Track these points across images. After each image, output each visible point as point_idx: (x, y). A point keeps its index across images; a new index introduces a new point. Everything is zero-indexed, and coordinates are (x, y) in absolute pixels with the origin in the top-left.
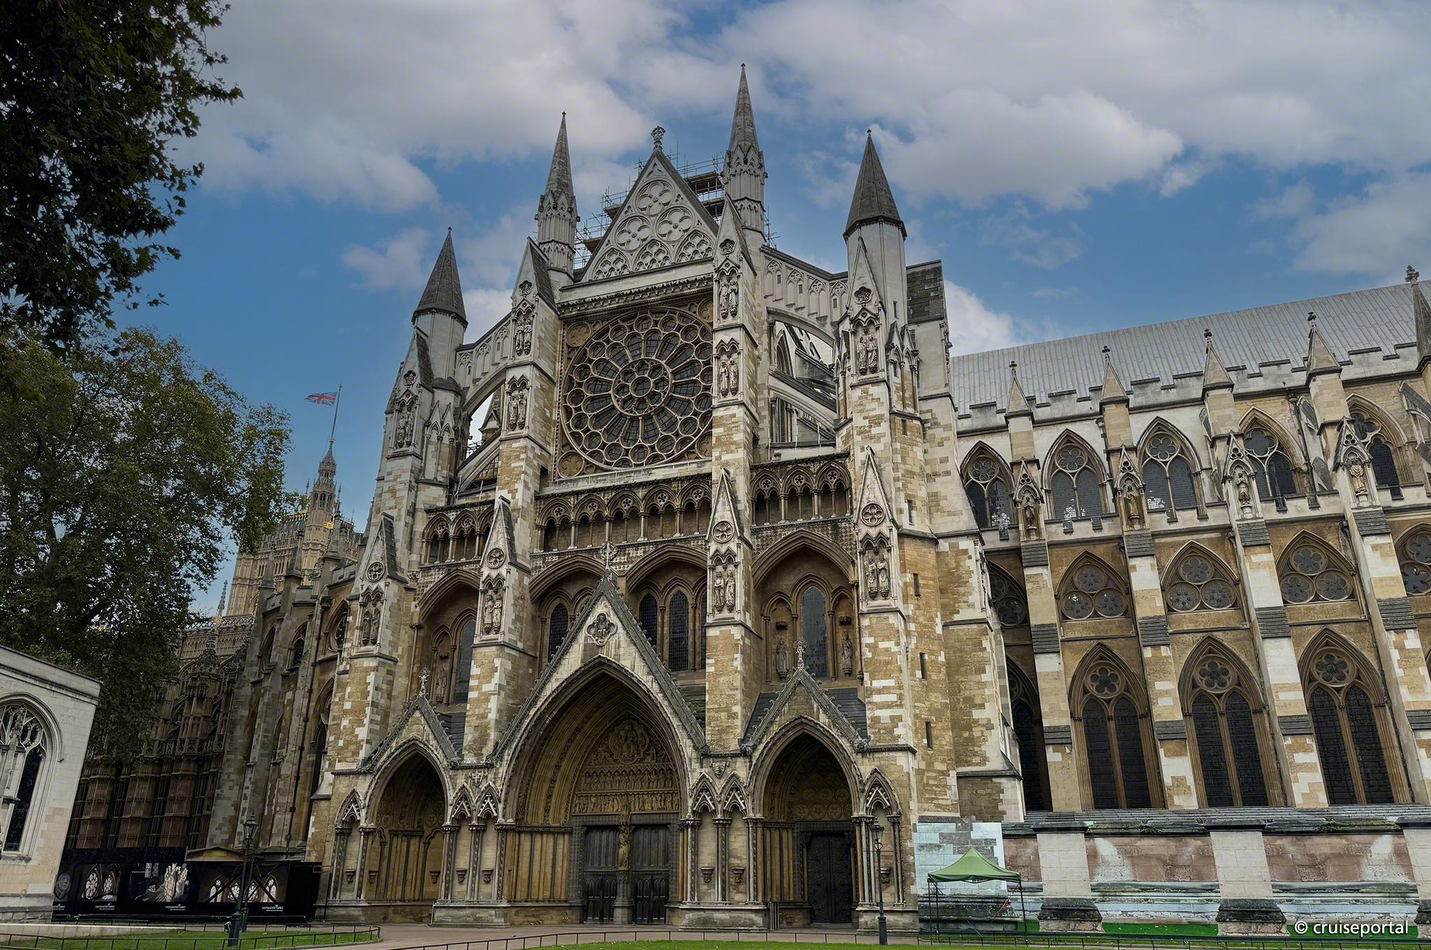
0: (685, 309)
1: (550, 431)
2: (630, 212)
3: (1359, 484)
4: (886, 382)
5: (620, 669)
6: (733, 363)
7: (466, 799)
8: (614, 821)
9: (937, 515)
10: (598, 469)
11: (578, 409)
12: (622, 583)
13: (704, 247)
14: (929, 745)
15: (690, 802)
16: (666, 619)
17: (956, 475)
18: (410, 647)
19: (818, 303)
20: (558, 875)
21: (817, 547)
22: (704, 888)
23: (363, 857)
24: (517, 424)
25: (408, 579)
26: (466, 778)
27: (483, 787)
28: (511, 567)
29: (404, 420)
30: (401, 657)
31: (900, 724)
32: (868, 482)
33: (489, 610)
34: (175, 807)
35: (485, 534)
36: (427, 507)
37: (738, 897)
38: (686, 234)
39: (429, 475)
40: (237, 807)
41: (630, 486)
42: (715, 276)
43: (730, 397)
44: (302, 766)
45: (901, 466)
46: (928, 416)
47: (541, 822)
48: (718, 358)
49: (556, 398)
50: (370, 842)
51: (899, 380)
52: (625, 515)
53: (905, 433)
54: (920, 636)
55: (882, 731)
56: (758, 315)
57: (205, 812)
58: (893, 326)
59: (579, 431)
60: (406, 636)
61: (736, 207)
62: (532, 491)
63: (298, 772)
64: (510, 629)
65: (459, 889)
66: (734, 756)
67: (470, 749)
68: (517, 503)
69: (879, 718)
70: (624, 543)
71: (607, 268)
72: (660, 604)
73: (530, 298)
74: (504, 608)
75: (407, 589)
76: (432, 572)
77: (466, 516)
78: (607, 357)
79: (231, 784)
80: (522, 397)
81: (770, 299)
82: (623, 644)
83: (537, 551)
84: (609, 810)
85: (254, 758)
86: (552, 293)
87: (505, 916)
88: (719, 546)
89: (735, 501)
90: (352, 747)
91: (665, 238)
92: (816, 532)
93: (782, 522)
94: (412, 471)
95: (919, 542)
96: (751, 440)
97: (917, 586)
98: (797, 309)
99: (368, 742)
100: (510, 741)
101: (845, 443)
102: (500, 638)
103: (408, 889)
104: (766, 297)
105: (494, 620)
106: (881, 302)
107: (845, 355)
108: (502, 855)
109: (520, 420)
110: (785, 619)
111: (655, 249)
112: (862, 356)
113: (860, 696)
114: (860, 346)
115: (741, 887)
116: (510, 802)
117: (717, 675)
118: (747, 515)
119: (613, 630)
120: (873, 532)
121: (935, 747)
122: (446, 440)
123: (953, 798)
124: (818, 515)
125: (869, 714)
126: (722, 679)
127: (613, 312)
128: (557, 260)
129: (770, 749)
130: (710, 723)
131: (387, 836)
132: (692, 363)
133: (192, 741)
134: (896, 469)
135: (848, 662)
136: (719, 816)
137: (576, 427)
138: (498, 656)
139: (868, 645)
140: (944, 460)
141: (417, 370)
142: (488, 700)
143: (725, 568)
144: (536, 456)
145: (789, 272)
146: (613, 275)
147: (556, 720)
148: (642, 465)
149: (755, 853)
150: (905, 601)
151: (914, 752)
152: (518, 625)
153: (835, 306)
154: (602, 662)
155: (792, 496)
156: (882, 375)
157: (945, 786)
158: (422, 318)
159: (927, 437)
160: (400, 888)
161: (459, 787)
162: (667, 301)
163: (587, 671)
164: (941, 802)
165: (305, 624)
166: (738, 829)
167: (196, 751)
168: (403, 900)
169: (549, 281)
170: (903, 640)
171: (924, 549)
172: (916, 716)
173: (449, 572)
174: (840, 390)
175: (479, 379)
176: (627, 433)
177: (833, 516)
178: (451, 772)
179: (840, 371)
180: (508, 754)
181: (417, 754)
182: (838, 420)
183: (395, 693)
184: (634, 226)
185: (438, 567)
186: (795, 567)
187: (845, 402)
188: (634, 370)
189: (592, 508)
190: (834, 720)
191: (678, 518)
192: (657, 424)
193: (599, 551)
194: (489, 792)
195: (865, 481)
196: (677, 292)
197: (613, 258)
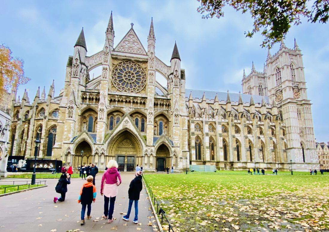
0: (139, 63)
1: (109, 81)
2: (126, 39)
5: (130, 130)
6: (152, 77)
7: (97, 150)
8: (124, 155)
9: (182, 112)
10: (120, 91)
11: (115, 78)
13: (141, 52)
15: (144, 153)
18: (78, 119)
19: (165, 70)
21: (164, 114)
23: (72, 160)
25: (78, 105)
26: (97, 146)
27: (102, 148)
28: (105, 107)
29: (75, 70)
30: (77, 121)
33: (101, 115)
35: (96, 99)
36: (81, 90)
38: (138, 48)
39: (81, 84)
41: (129, 96)
42: (149, 59)
43: (151, 84)
46: (182, 96)
47: (110, 155)
49: (111, 74)
50: (73, 157)
52: (128, 101)
55: (176, 144)
59: (116, 82)
62: (107, 92)
64: (105, 119)
66: (152, 146)
67: (98, 141)
68: (105, 94)
69: (175, 142)
71: (120, 49)
73: (108, 51)
75: (77, 107)
76: (83, 105)
77: (91, 94)
78: (122, 68)
80: (106, 72)
82: (131, 125)
83: (109, 105)
84: (123, 153)
88: (150, 111)
89: (152, 103)
91: (133, 47)
92: (164, 112)
93: (159, 109)
94: (77, 82)
97: (180, 123)
98: (161, 70)
99: (72, 137)
100: (107, 140)
101: (170, 97)
102: (104, 121)
104: (156, 66)
105: (102, 117)
106: (179, 74)
108: (106, 161)
111: (131, 49)
112: (176, 82)
113: (170, 139)
115: (152, 166)
116: (107, 151)
118: (153, 106)
119: (128, 122)
120: (177, 114)
121: (180, 147)
122: (85, 76)
124: (165, 109)
126: (150, 134)
127: (124, 59)
128: (111, 44)
129: (158, 146)
130: (147, 141)
132: (139, 75)
136: (149, 155)
139: (175, 131)
141: (78, 59)
142: (101, 132)
143: (151, 115)
144: (108, 85)
145: (160, 63)
146: (121, 51)
148: (130, 92)
149: (154, 161)
153: (168, 72)
154: (126, 128)
155: (160, 105)
156: (179, 87)
157: (181, 152)
158: (77, 46)
161: (96, 148)
162: (135, 61)
163: (123, 129)
164: (180, 155)
166: (151, 158)
171: (181, 117)
173: (88, 106)
174: (169, 87)
175: (91, 65)
176: (126, 85)
177: (167, 110)
178: (94, 145)
179: (169, 84)
180: (107, 142)
181: (84, 141)
182: (168, 93)
183: (75, 128)
184: (127, 42)
185: (85, 104)
186: (159, 117)
187: (170, 90)
188: (128, 73)
189: (120, 99)
190: (169, 142)
191: (139, 104)
192: (133, 85)
193: (123, 107)
194: (103, 149)
195: (175, 105)
196: (138, 59)
197: (122, 48)
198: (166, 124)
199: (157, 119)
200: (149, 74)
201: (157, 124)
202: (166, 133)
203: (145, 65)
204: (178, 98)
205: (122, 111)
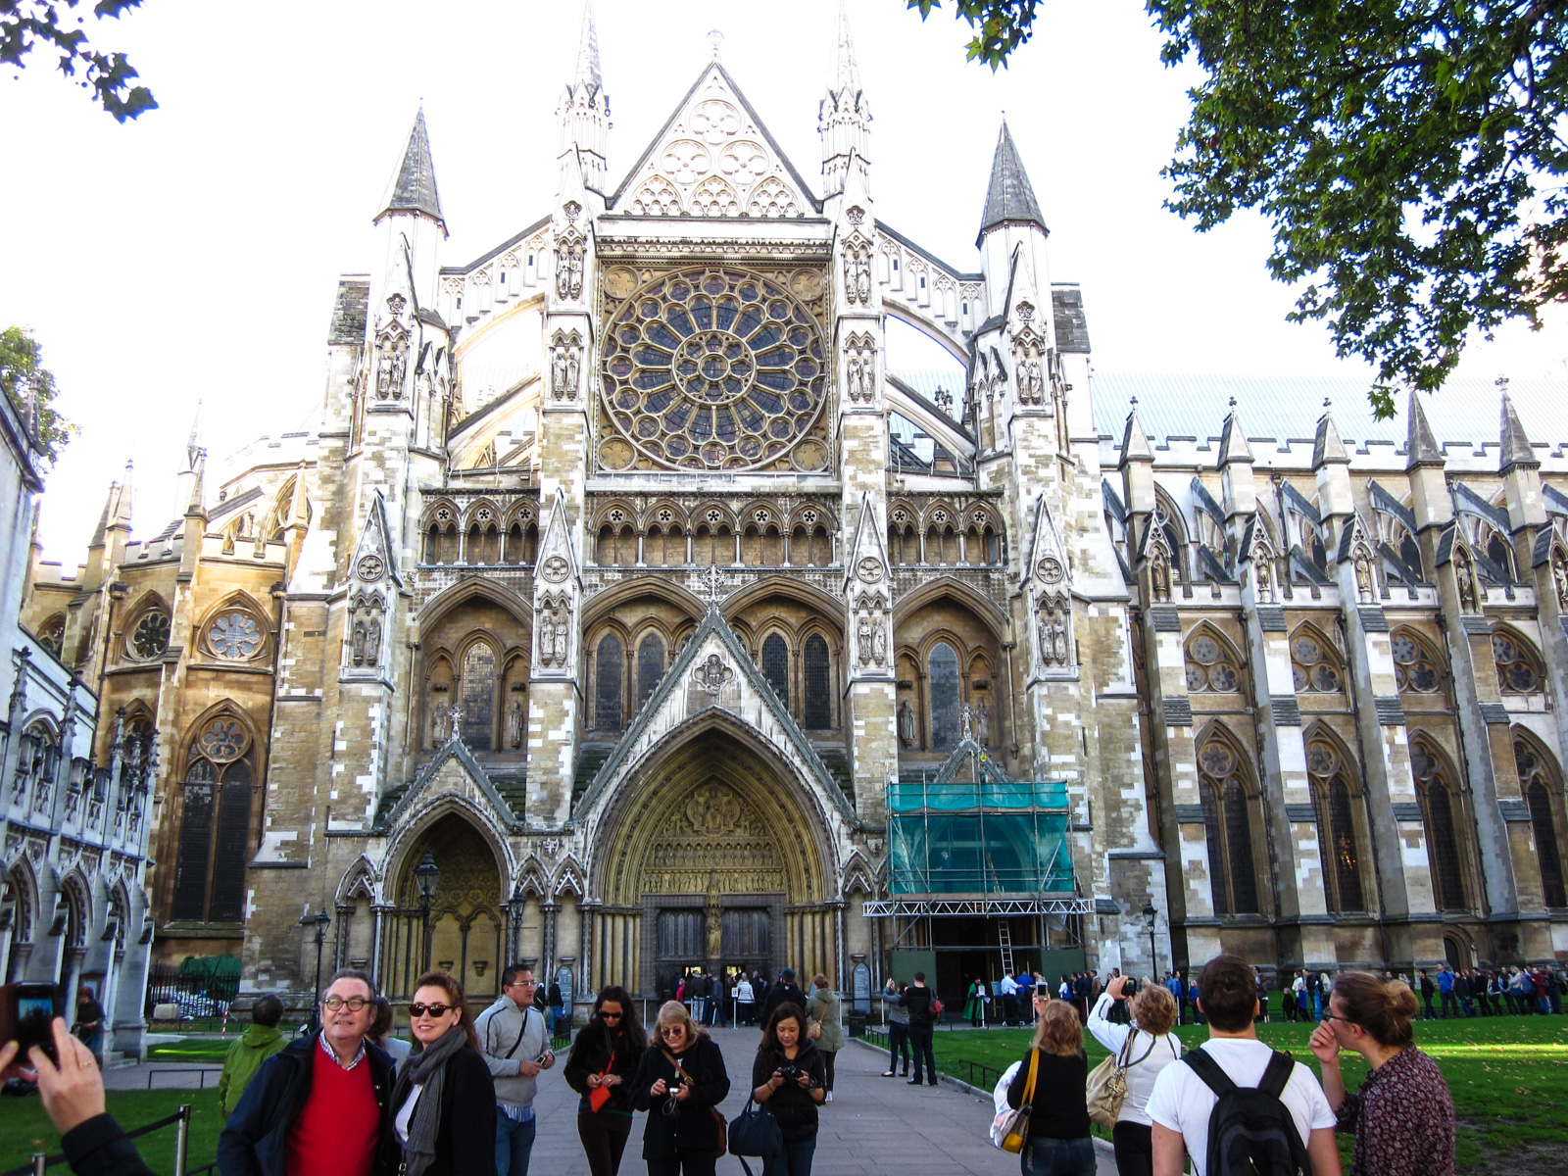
0: (770, 276)
1: (590, 406)
2: (680, 132)
3: (1364, 580)
5: (742, 725)
6: (866, 363)
7: (535, 872)
8: (699, 902)
10: (656, 465)
11: (625, 382)
13: (782, 201)
14: (1091, 825)
15: (841, 882)
17: (1103, 533)
18: (408, 673)
19: (944, 303)
20: (630, 966)
21: (963, 598)
23: (381, 944)
24: (567, 392)
25: (405, 582)
26: (534, 846)
27: (559, 859)
29: (389, 361)
30: (398, 684)
32: (1043, 532)
33: (548, 636)
35: (514, 533)
36: (422, 486)
38: (760, 179)
39: (421, 444)
41: (721, 495)
43: (862, 403)
48: (846, 352)
49: (594, 362)
52: (713, 530)
54: (1082, 708)
59: (629, 412)
60: (403, 657)
64: (575, 663)
67: (536, 811)
68: (572, 499)
71: (649, 199)
73: (579, 225)
75: (402, 595)
76: (436, 575)
77: (484, 504)
78: (664, 320)
80: (572, 357)
81: (886, 288)
82: (745, 694)
83: (590, 564)
84: (692, 890)
88: (866, 586)
89: (877, 533)
90: (353, 801)
91: (730, 178)
92: (964, 581)
93: (923, 564)
94: (405, 435)
95: (1078, 605)
97: (1078, 653)
98: (922, 307)
99: (376, 795)
100: (593, 804)
101: (995, 480)
102: (566, 674)
104: (881, 284)
105: (558, 649)
107: (996, 376)
108: (588, 944)
109: (572, 388)
110: (910, 677)
111: (717, 188)
112: (1026, 381)
114: (1022, 370)
116: (596, 879)
117: (868, 740)
118: (886, 553)
119: (727, 675)
120: (1051, 590)
123: (1107, 880)
124: (965, 561)
126: (874, 745)
127: (674, 262)
128: (592, 176)
130: (860, 795)
132: (778, 348)
134: (1061, 520)
137: (621, 405)
138: (569, 697)
139: (1046, 717)
140: (1091, 515)
141: (406, 294)
142: (557, 752)
143: (871, 614)
145: (910, 258)
146: (658, 211)
147: (646, 780)
148: (718, 468)
152: (578, 658)
153: (965, 312)
154: (716, 714)
155: (932, 532)
156: (1047, 409)
157: (1103, 867)
158: (397, 219)
161: (524, 857)
162: (748, 261)
163: (695, 724)
171: (1082, 614)
173: (462, 579)
174: (984, 415)
175: (476, 319)
176: (695, 424)
177: (983, 565)
178: (509, 840)
179: (984, 394)
180: (594, 817)
181: (452, 814)
182: (979, 452)
183: (392, 733)
184: (686, 151)
185: (446, 571)
186: (923, 618)
187: (991, 431)
188: (703, 343)
189: (665, 516)
191: (786, 542)
192: (737, 418)
193: (683, 574)
194: (569, 865)
195: (1035, 530)
196: (764, 253)
197: (657, 187)
198: (980, 664)
199: (915, 634)
200: (842, 344)
201: (916, 668)
202: (982, 729)
203: (816, 281)
204: (1053, 485)
205: (673, 598)
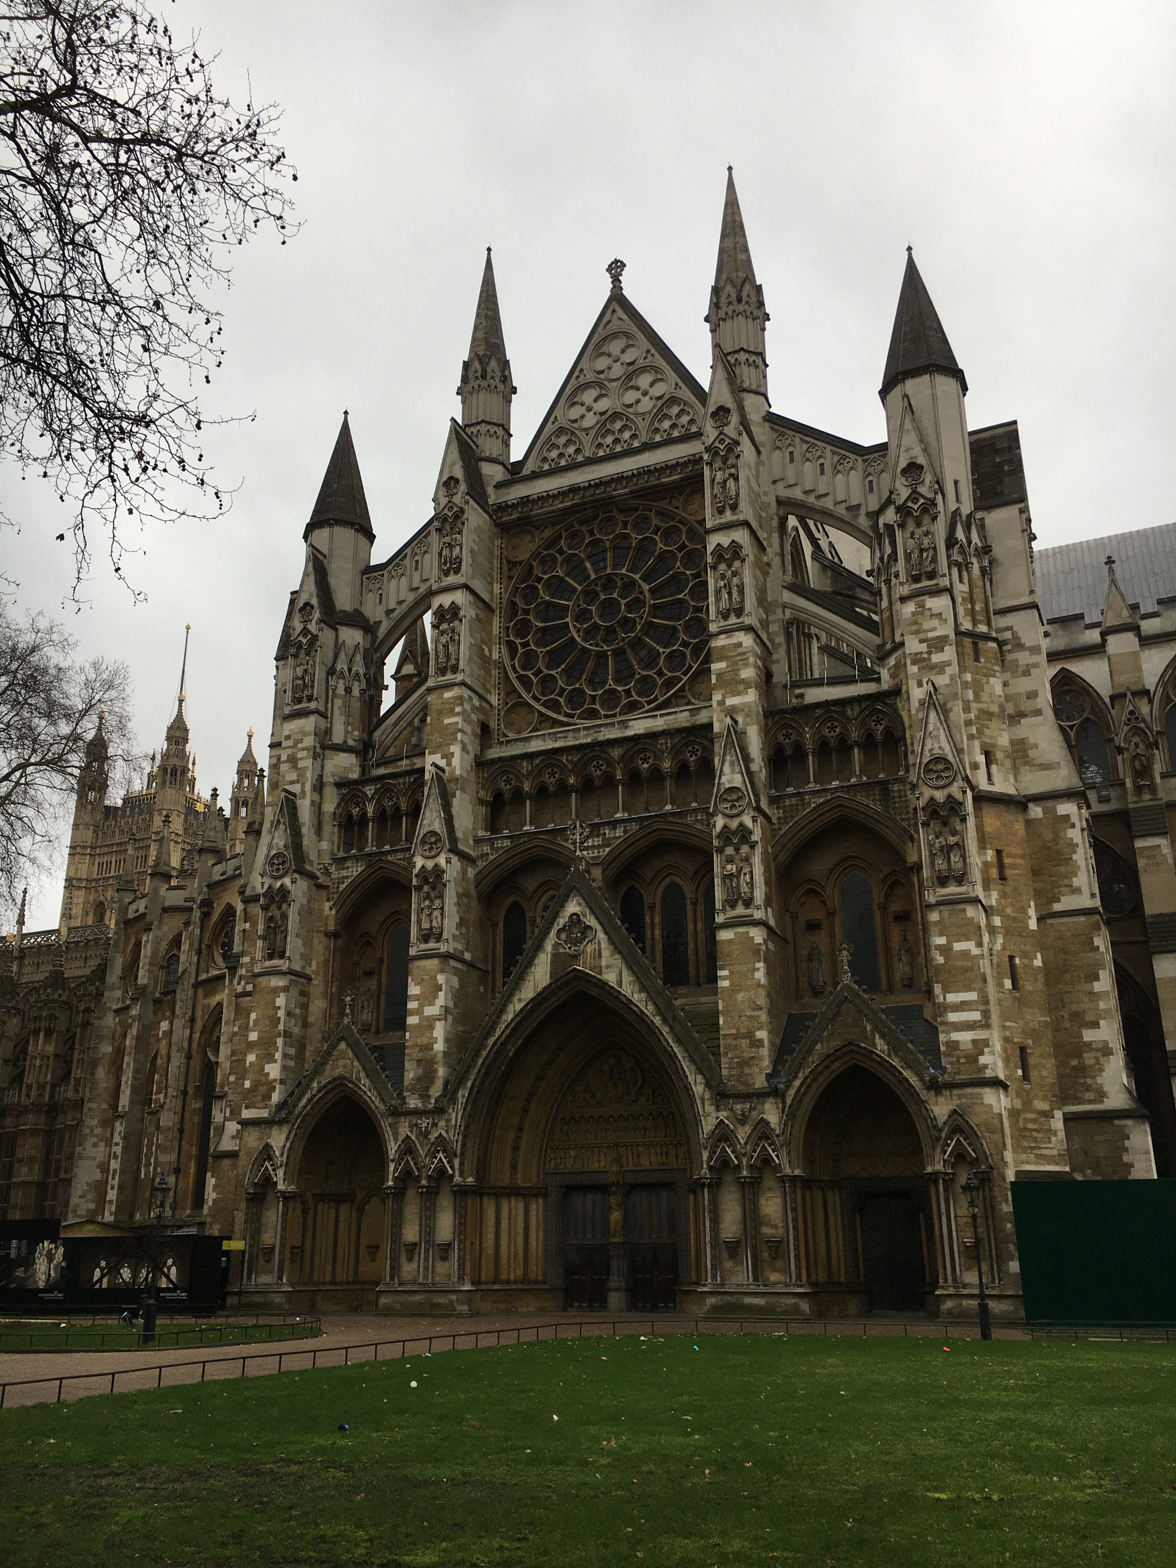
0: (664, 504)
1: (490, 675)
2: (582, 377)
4: (949, 590)
5: (603, 986)
6: (735, 574)
7: (411, 1153)
8: (601, 1180)
9: (1024, 770)
10: (556, 723)
11: (527, 644)
12: (597, 873)
13: (685, 419)
14: (1026, 1077)
15: (705, 1155)
16: (657, 920)
17: (1049, 713)
18: (327, 961)
19: (847, 487)
20: (533, 1250)
21: (862, 819)
22: (728, 1264)
23: (284, 1229)
24: (449, 666)
25: (319, 874)
26: (411, 1126)
27: (432, 1138)
28: (451, 855)
29: (302, 667)
30: (316, 973)
31: (986, 1050)
32: (931, 727)
34: (25, 1170)
35: (415, 812)
36: (337, 779)
37: (774, 1277)
38: (660, 403)
39: (338, 738)
40: (104, 1168)
41: (602, 743)
42: (706, 457)
44: (187, 1115)
45: (974, 705)
46: (1008, 635)
47: (507, 1181)
48: (714, 568)
49: (495, 630)
50: (290, 1210)
51: (965, 588)
52: (597, 782)
53: (977, 659)
54: (1008, 933)
55: (962, 1060)
56: (764, 507)
57: (62, 1176)
58: (956, 513)
59: (529, 673)
60: (320, 945)
61: (728, 362)
62: (472, 755)
63: (182, 1122)
64: (454, 936)
65: (408, 1269)
66: (762, 1095)
67: (413, 1090)
68: (453, 771)
69: (957, 1042)
70: (597, 820)
71: (554, 454)
72: (647, 900)
73: (457, 499)
74: (446, 908)
75: (319, 887)
76: (349, 864)
77: (388, 791)
78: (560, 573)
79: (95, 1140)
80: (453, 630)
81: (780, 486)
82: (605, 953)
83: (481, 833)
84: (595, 1166)
85: (123, 1106)
86: (485, 492)
87: (469, 1302)
88: (728, 820)
89: (747, 759)
91: (631, 410)
92: (859, 798)
93: (812, 786)
94: (316, 734)
95: (1002, 808)
96: (763, 677)
97: (1001, 866)
98: (819, 497)
99: (282, 1082)
100: (463, 1079)
101: (893, 676)
102: (443, 948)
103: (339, 1269)
104: (774, 482)
106: (938, 482)
107: (889, 556)
108: (460, 1227)
109: (453, 662)
110: (819, 915)
111: (618, 425)
112: (915, 556)
113: (928, 1013)
114: (911, 543)
115: (779, 1264)
117: (734, 990)
118: (763, 779)
119: (590, 935)
120: (940, 796)
121: (1032, 1078)
122: (356, 692)
123: (1059, 1146)
124: (860, 776)
125: (942, 1037)
126: (740, 996)
127: (566, 512)
128: (489, 446)
129: (809, 1086)
130: (726, 1054)
131: (311, 1202)
132: (676, 576)
133: (41, 1087)
134: (967, 709)
135: (907, 969)
136: (745, 1173)
137: (524, 668)
138: (442, 971)
139: (939, 947)
140: (1033, 695)
141: (314, 602)
142: (432, 1028)
143: (737, 850)
144: (474, 708)
145: (805, 447)
146: (563, 463)
147: (521, 1051)
148: (614, 715)
149: (795, 1219)
150: (986, 887)
151: (1005, 1087)
152: (464, 930)
153: (871, 490)
154: (577, 977)
155: (823, 749)
156: (944, 582)
157: (1049, 1130)
158: (316, 532)
159: (1006, 663)
160: (329, 1268)
161: (401, 1137)
162: (638, 493)
163: (559, 988)
164: (1044, 1152)
165: (179, 935)
166: (770, 1189)
167: (47, 1099)
168: (333, 1282)
169: (479, 475)
170: (986, 938)
171: (1010, 817)
172: (1006, 1040)
173: (370, 864)
174: (884, 603)
175: (393, 610)
176: (592, 674)
177: (881, 776)
178: (390, 1121)
180: (462, 1095)
181: (343, 1097)
182: (882, 646)
183: (311, 1019)
184: (588, 396)
185: (356, 858)
186: (829, 846)
187: (891, 621)
188: (599, 588)
189: (552, 774)
190: (896, 1048)
191: (669, 784)
192: (633, 661)
194: (441, 1144)
195: (925, 727)
196: (652, 481)
197: (561, 440)
198: (895, 894)
200: (710, 560)
205: (561, 858)
